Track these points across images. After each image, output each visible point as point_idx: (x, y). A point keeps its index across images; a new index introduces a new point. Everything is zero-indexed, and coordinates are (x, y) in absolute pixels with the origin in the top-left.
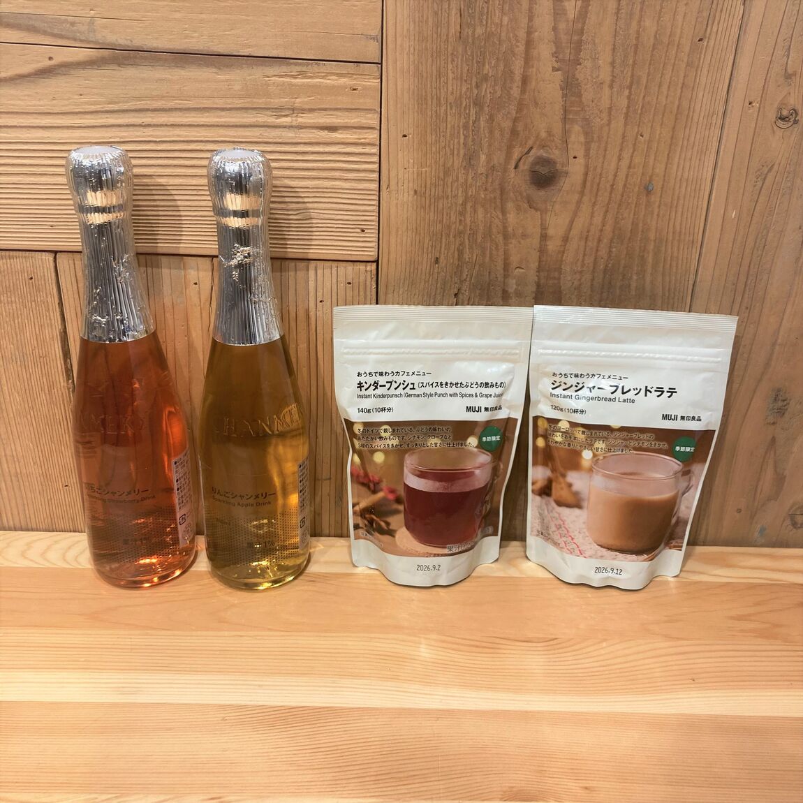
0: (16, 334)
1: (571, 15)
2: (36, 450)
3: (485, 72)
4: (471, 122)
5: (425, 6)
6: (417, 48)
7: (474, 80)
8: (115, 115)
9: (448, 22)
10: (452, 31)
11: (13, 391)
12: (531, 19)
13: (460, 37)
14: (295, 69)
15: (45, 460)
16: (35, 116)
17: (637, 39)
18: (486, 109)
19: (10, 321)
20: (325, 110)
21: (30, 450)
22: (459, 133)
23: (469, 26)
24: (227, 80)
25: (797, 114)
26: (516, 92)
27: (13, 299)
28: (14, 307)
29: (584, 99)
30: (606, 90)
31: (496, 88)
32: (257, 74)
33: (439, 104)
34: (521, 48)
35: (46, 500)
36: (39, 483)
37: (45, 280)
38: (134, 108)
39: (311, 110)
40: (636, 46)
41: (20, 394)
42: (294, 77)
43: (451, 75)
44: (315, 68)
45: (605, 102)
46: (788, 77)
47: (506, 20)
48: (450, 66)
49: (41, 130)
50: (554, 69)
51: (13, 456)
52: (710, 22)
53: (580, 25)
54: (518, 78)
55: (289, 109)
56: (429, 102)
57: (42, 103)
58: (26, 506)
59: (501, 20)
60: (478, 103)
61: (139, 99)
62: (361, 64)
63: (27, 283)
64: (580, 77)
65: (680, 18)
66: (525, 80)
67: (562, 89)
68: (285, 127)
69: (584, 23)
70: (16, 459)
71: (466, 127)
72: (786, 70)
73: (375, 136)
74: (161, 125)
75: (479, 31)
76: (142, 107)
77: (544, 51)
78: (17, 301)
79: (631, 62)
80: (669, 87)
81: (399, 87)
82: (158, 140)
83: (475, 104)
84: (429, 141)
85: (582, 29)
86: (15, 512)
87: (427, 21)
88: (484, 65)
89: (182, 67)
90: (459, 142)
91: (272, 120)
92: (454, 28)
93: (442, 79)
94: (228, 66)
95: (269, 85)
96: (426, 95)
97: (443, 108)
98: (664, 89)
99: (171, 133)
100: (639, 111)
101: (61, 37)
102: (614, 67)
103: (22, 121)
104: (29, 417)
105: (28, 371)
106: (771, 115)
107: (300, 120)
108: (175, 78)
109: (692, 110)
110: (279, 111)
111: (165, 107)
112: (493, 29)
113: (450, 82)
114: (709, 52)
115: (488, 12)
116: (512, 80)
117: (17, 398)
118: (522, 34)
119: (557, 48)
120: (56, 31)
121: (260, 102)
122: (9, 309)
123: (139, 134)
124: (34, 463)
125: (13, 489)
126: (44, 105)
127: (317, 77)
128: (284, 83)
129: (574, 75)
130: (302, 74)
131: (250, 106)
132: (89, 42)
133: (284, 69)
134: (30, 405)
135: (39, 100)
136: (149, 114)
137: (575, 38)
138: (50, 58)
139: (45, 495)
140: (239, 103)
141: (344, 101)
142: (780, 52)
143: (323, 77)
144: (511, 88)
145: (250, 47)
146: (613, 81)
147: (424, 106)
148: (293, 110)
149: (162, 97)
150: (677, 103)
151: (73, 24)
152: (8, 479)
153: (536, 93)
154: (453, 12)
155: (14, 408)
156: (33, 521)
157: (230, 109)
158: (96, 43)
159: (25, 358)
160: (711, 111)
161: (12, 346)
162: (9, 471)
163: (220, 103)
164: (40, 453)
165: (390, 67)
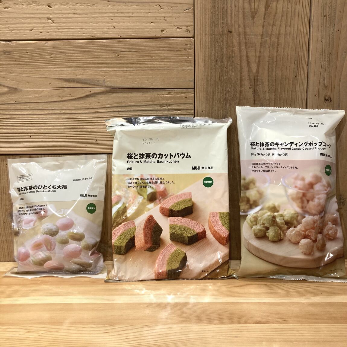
1: (254, 71)
3: (228, 90)
4: (224, 106)
5: (208, 71)
6: (206, 83)
7: (224, 92)
8: (109, 109)
9: (215, 75)
10: (217, 78)
12: (241, 73)
13: (219, 80)
14: (167, 92)
16: (84, 110)
17: (275, 77)
18: (229, 101)
20: (177, 104)
22: (220, 109)
23: (222, 76)
24: (146, 96)
25: (331, 98)
26: (238, 95)
29: (260, 97)
30: (267, 94)
31: (232, 95)
32: (155, 94)
33: (213, 101)
34: (239, 82)
38: (115, 106)
39: (172, 105)
40: (275, 79)
42: (167, 94)
43: (217, 92)
44: (173, 91)
45: (267, 97)
46: (326, 87)
47: (233, 74)
48: (216, 89)
49: (85, 114)
50: (250, 88)
52: (298, 72)
53: (257, 74)
54: (238, 91)
55: (165, 104)
56: (210, 100)
57: (86, 106)
59: (232, 74)
60: (226, 100)
61: (117, 103)
62: (188, 90)
64: (258, 90)
65: (288, 71)
66: (241, 92)
67: (253, 94)
68: (164, 110)
69: (258, 74)
71: (222, 107)
72: (325, 85)
73: (193, 111)
74: (124, 111)
75: (225, 77)
76: (118, 106)
77: (246, 82)
79: (274, 85)
80: (287, 92)
81: (200, 96)
82: (123, 116)
83: (225, 100)
84: (211, 112)
85: (258, 75)
87: (208, 75)
88: (227, 88)
89: (132, 93)
90: (220, 113)
91: (160, 108)
92: (217, 77)
93: (214, 93)
94: (146, 92)
95: (159, 97)
96: (209, 98)
97: (215, 101)
98: (286, 92)
99: (127, 114)
100: (279, 100)
101: (94, 85)
102: (269, 86)
103: (79, 111)
106: (323, 99)
107: (169, 108)
108: (129, 96)
109: (296, 98)
110: (162, 105)
111: (125, 105)
112: (230, 77)
113: (217, 93)
114: (299, 80)
115: (227, 72)
116: (237, 92)
118: (239, 78)
119: (250, 81)
120: (93, 83)
121: (156, 103)
123: (117, 114)
126: (87, 106)
127: (174, 94)
128: (163, 96)
129: (256, 89)
130: (170, 93)
131: (152, 104)
132: (102, 86)
133: (163, 92)
135: (86, 104)
136: (121, 108)
137: (256, 78)
138: (90, 92)
140: (149, 103)
141: (183, 101)
142: (322, 80)
143: (176, 94)
144: (236, 95)
145: (153, 85)
146: (269, 91)
147: (209, 101)
148: (167, 105)
149: (124, 102)
150: (291, 96)
151: (98, 81)
153: (245, 96)
154: (217, 72)
157: (146, 105)
158: (105, 86)
160: (302, 98)
163: (143, 103)
165: (197, 90)
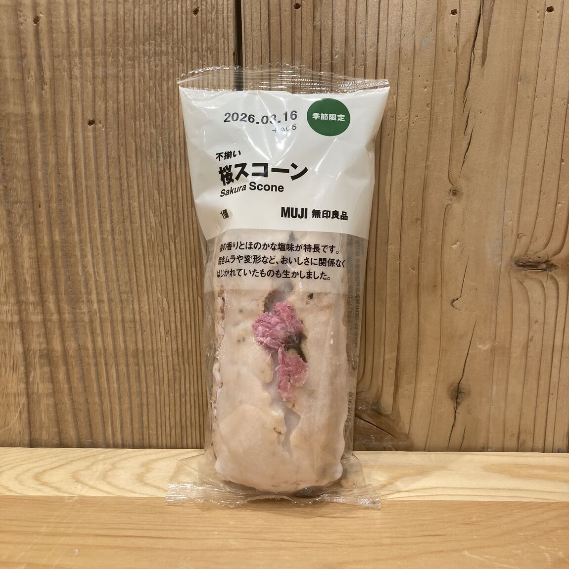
0: (162, 109)
2: (172, 309)
11: (147, 207)
15: (184, 326)
19: (155, 86)
21: (163, 310)
27: (164, 48)
28: (164, 62)
35: (177, 395)
36: (170, 367)
37: (217, 12)
41: (158, 213)
51: (135, 321)
58: (145, 408)
63: (189, 17)
70: (138, 326)
78: (170, 50)
86: (127, 418)
104: (167, 252)
105: (174, 174)
117: (153, 220)
122: (156, 66)
124: (166, 333)
125: (129, 377)
134: (171, 232)
139: (177, 387)
152: (122, 360)
155: (145, 238)
156: (153, 432)
159: (172, 150)
161: (153, 131)
162: (126, 349)
164: (178, 314)
